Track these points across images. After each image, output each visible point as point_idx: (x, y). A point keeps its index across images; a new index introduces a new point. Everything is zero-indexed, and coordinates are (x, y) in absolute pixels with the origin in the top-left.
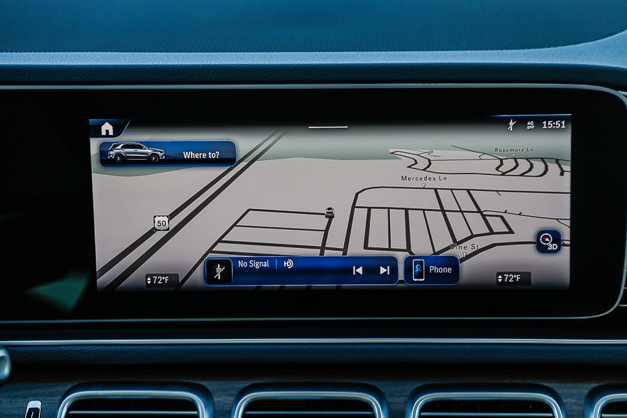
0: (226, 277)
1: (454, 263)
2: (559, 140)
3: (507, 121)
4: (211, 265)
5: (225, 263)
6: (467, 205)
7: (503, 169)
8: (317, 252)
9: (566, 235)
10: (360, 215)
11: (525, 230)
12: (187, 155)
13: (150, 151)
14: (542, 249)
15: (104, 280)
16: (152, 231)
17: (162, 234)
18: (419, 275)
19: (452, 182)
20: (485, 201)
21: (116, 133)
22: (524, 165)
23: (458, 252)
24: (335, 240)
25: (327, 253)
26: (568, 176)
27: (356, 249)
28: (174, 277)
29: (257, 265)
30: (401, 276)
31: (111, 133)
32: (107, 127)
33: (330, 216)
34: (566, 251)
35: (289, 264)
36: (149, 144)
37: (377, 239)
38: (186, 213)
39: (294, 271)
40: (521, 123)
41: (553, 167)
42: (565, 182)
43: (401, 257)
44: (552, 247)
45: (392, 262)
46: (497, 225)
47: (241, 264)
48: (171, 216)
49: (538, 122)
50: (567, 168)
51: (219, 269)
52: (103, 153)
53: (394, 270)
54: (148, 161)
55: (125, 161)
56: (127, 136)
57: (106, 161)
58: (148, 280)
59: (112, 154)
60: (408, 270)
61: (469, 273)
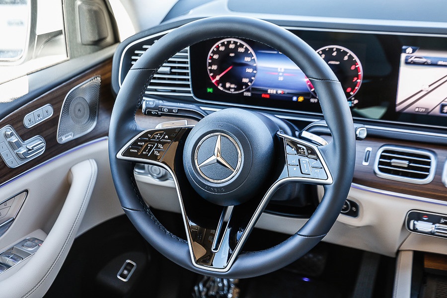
4: (443, 106)
12: (440, 63)
13: (425, 61)
15: (398, 108)
16: (422, 91)
17: (425, 92)
21: (414, 51)
28: (427, 109)
31: (411, 52)
36: (425, 58)
38: (435, 86)
48: (430, 86)
51: (446, 108)
52: (406, 60)
54: (424, 64)
55: (414, 63)
56: (417, 54)
57: (407, 63)
58: (417, 110)
59: (410, 60)
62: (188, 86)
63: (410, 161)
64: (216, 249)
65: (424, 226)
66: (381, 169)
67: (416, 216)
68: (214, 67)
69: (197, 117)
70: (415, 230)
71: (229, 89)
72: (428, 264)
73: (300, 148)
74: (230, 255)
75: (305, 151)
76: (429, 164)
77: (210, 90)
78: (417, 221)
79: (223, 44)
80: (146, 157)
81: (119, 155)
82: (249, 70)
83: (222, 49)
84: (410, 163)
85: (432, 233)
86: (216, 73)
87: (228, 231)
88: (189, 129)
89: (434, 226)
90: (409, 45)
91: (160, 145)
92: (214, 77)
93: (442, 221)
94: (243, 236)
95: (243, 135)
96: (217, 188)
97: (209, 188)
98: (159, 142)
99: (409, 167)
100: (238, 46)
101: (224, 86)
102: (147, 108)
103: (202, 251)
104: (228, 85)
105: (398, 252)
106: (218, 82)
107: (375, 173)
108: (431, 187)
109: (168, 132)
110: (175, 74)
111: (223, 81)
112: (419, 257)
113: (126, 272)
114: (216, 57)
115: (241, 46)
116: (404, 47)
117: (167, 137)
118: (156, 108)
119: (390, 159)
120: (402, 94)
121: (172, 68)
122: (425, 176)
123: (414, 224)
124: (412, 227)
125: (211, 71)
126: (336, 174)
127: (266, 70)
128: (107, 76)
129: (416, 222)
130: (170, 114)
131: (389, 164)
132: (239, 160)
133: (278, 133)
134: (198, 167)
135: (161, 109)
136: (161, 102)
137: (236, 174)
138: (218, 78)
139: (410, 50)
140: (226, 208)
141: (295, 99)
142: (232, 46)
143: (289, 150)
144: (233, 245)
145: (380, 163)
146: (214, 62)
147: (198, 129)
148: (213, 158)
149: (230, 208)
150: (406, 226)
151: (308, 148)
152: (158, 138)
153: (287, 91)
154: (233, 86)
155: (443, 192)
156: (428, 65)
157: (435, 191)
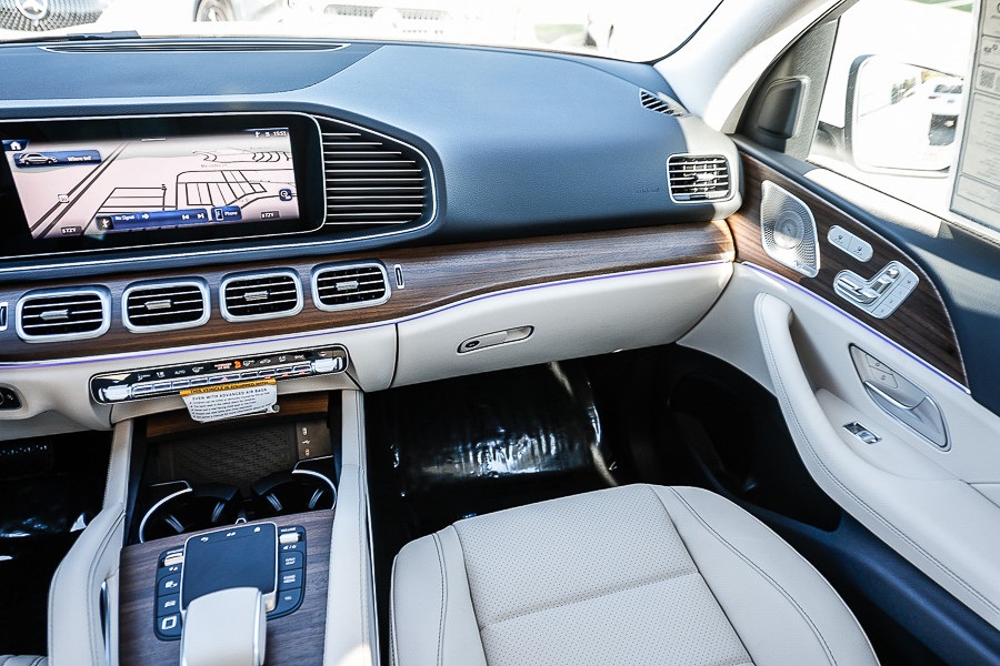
0: (111, 226)
1: (238, 209)
2: (282, 142)
3: (254, 132)
4: (99, 219)
5: (108, 218)
6: (241, 179)
7: (256, 158)
8: (161, 209)
9: (294, 191)
10: (182, 188)
11: (273, 190)
12: (70, 159)
13: (47, 158)
14: (283, 199)
15: (35, 233)
16: (60, 203)
17: (65, 205)
18: (220, 217)
19: (230, 166)
20: (250, 176)
21: (23, 147)
22: (267, 156)
23: (239, 204)
24: (170, 201)
25: (166, 209)
26: (291, 160)
27: (182, 206)
28: (78, 228)
29: (127, 218)
30: (210, 219)
31: (19, 148)
33: (164, 189)
34: (295, 200)
35: (146, 216)
36: (45, 154)
37: (194, 199)
38: (77, 193)
39: (149, 220)
40: (262, 133)
41: (282, 156)
42: (290, 164)
43: (209, 209)
44: (289, 197)
45: (204, 211)
46: (258, 188)
47: (117, 218)
48: (69, 195)
49: (271, 132)
50: (290, 156)
51: (105, 222)
52: (17, 161)
53: (206, 215)
54: (46, 164)
55: (32, 165)
56: (30, 150)
57: (20, 165)
58: (64, 231)
59: (22, 161)
60: (213, 215)
61: (247, 214)
63: (71, 308)
65: (117, 392)
66: (28, 331)
67: (101, 382)
70: (107, 400)
76: (99, 306)
78: (106, 388)
84: (71, 311)
85: (128, 398)
89: (130, 388)
90: (14, 138)
93: (140, 378)
99: (71, 318)
105: (113, 425)
107: (20, 339)
108: (110, 337)
112: (140, 424)
116: (4, 141)
119: (40, 313)
120: (31, 213)
122: (98, 325)
123: (103, 393)
124: (102, 399)
129: (104, 390)
131: (40, 321)
139: (15, 145)
145: (25, 322)
156: (53, 164)
157: (118, 342)
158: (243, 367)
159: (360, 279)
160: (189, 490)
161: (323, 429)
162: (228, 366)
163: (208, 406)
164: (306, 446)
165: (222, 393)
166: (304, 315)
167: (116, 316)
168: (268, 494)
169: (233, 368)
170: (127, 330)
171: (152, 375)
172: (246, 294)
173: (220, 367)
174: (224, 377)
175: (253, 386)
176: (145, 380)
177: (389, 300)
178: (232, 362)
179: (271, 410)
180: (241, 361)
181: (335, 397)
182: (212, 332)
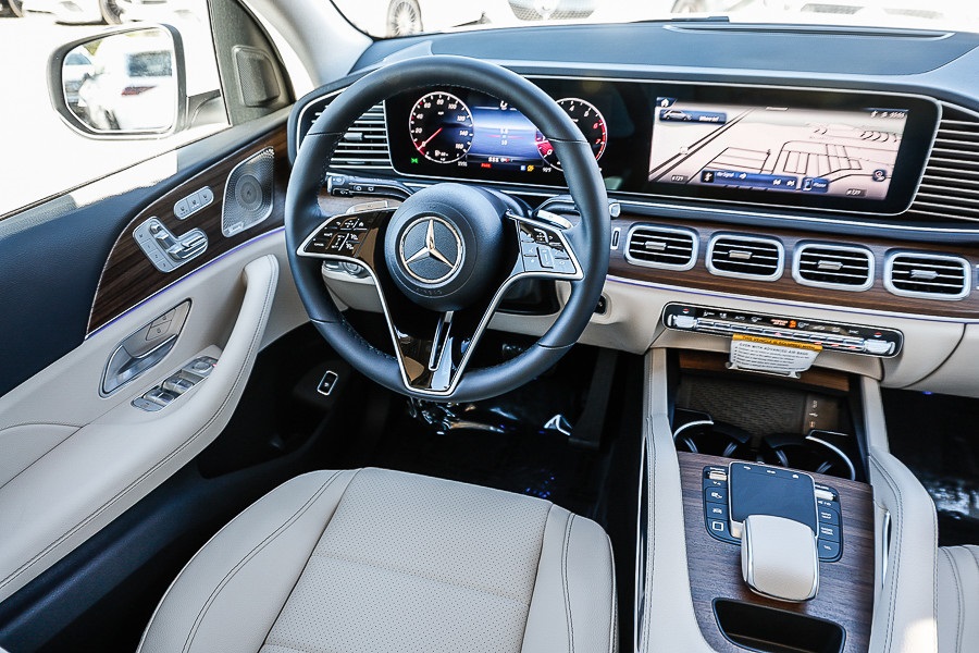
0: (711, 180)
1: (827, 182)
2: (897, 123)
3: (872, 111)
4: (705, 173)
5: (712, 173)
6: (841, 154)
7: (864, 137)
8: (758, 172)
9: (890, 173)
10: (784, 155)
11: (869, 169)
12: (702, 119)
13: (684, 115)
14: (875, 179)
15: (651, 177)
16: (679, 154)
17: (684, 156)
18: (808, 187)
19: (836, 141)
20: (851, 153)
21: (670, 104)
22: (876, 135)
23: (831, 177)
24: (769, 166)
25: (763, 173)
26: (899, 142)
27: (779, 172)
28: (685, 177)
29: (727, 175)
30: (799, 186)
31: (667, 105)
32: (665, 102)
33: (769, 154)
34: (888, 181)
35: (743, 176)
36: (685, 112)
37: (790, 168)
38: (696, 148)
39: (745, 180)
40: (880, 113)
41: (892, 138)
42: (896, 146)
43: (801, 177)
44: (881, 178)
45: (795, 179)
46: (854, 165)
47: (720, 174)
48: (689, 148)
49: (889, 113)
50: (899, 138)
51: (708, 175)
52: (661, 115)
53: (796, 183)
54: (682, 120)
55: (671, 119)
56: (675, 107)
57: (662, 119)
58: (674, 178)
59: (665, 116)
60: (803, 184)
61: (833, 189)
62: (386, 156)
63: (668, 243)
64: (434, 367)
65: (684, 321)
66: (632, 254)
67: (674, 309)
68: (419, 130)
69: (401, 196)
70: (674, 326)
71: (439, 158)
72: (684, 363)
73: (538, 233)
74: (453, 373)
75: (546, 236)
76: (690, 245)
77: (415, 161)
78: (677, 315)
79: (428, 100)
80: (335, 251)
81: (301, 251)
82: (464, 133)
83: (428, 105)
84: (667, 245)
85: (693, 329)
86: (421, 138)
87: (449, 342)
88: (391, 213)
89: (696, 320)
90: (665, 95)
91: (353, 236)
92: (419, 143)
93: (705, 314)
94: (470, 347)
95: (461, 218)
96: (432, 290)
97: (422, 290)
98: (352, 232)
99: (667, 251)
100: (448, 102)
101: (432, 155)
102: (334, 187)
103: (418, 370)
104: (437, 153)
105: (649, 350)
106: (424, 150)
107: (626, 259)
108: (693, 274)
109: (363, 217)
110: (368, 141)
111: (430, 148)
112: (673, 355)
113: (326, 384)
114: (420, 116)
115: (453, 101)
116: (658, 99)
117: (362, 224)
118: (346, 185)
119: (645, 241)
120: (656, 159)
121: (365, 133)
122: (686, 261)
123: (673, 320)
124: (669, 324)
125: (415, 135)
126: (586, 266)
127: (484, 132)
128: (281, 147)
129: (675, 317)
130: (365, 193)
131: (643, 248)
132: (460, 252)
133: (508, 213)
134: (405, 263)
135: (352, 188)
136: (351, 178)
137: (456, 270)
138: (424, 144)
140: (444, 314)
141: (523, 168)
142: (440, 102)
143: (524, 237)
144: (456, 359)
145: (632, 246)
146: (418, 123)
147: (402, 212)
148: (425, 251)
149: (449, 314)
150: (662, 321)
151: (549, 233)
152: (351, 226)
153: (512, 158)
154: (443, 154)
155: (707, 280)
156: (688, 121)
157: (698, 279)
158: (797, 328)
159: (939, 271)
160: (711, 422)
161: (832, 407)
162: (784, 323)
163: (748, 354)
164: (813, 418)
165: (767, 346)
166: (873, 294)
167: (701, 256)
168: (778, 449)
169: (787, 326)
170: (707, 271)
171: (716, 314)
172: (821, 262)
173: (776, 322)
174: (779, 332)
175: (798, 347)
176: (708, 317)
177: (964, 299)
178: (790, 320)
179: (793, 375)
180: (798, 321)
181: (855, 381)
182: (781, 288)
